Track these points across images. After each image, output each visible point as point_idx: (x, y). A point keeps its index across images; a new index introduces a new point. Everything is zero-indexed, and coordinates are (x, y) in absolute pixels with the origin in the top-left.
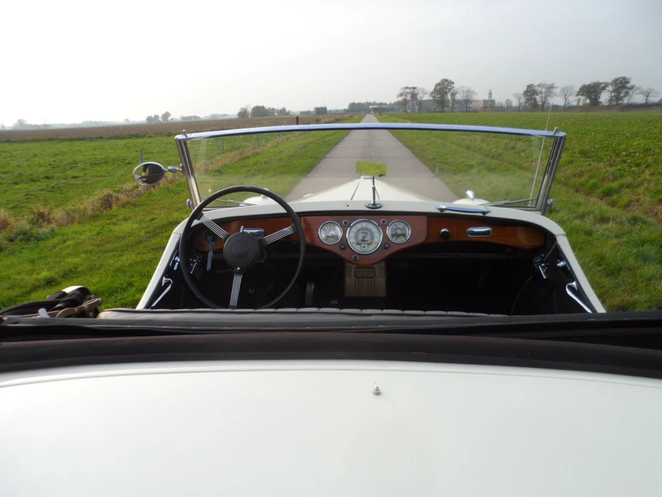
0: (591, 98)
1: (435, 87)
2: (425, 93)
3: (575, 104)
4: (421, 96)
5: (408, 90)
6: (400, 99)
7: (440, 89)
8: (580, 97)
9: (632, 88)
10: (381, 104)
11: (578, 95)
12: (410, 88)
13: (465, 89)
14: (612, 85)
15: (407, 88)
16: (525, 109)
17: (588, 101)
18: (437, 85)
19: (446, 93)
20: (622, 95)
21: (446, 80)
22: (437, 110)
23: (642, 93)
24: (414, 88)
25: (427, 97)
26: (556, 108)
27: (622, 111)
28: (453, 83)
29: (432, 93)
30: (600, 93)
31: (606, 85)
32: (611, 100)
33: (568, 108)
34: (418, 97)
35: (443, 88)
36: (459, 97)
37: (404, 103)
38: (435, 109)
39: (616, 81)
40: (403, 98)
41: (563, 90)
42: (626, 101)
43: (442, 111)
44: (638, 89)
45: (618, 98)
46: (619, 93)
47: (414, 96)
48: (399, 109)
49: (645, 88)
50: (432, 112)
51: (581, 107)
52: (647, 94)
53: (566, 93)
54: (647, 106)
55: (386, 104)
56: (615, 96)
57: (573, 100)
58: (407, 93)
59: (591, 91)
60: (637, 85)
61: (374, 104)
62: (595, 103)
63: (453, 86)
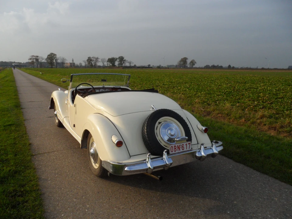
0: (112, 64)
1: (48, 57)
2: (43, 59)
3: (107, 65)
4: (41, 60)
5: (34, 57)
6: (30, 61)
7: (50, 57)
8: (108, 63)
9: (125, 60)
10: (18, 63)
11: (107, 62)
12: (35, 56)
13: (62, 58)
14: (119, 59)
15: (33, 56)
16: (88, 67)
17: (111, 65)
18: (49, 55)
19: (53, 59)
20: (122, 63)
21: (53, 54)
22: (49, 67)
23: (128, 63)
24: (37, 56)
25: (43, 61)
26: (100, 67)
27: (123, 69)
28: (56, 55)
29: (46, 59)
30: (115, 62)
31: (117, 59)
32: (119, 64)
33: (104, 67)
34: (39, 61)
35: (51, 57)
36: (59, 61)
37: (32, 63)
38: (48, 66)
39: (120, 57)
40: (31, 60)
41: (102, 60)
42: (124, 65)
43: (52, 67)
44: (127, 61)
45: (122, 64)
46: (121, 62)
47: (37, 60)
48: (29, 66)
49: (129, 61)
50: (47, 68)
51: (109, 67)
52: (130, 63)
53: (103, 61)
54: (130, 67)
55: (21, 63)
56: (120, 63)
57: (106, 64)
58: (34, 58)
59: (112, 60)
60: (127, 60)
61: (14, 63)
62: (114, 65)
63: (56, 56)
